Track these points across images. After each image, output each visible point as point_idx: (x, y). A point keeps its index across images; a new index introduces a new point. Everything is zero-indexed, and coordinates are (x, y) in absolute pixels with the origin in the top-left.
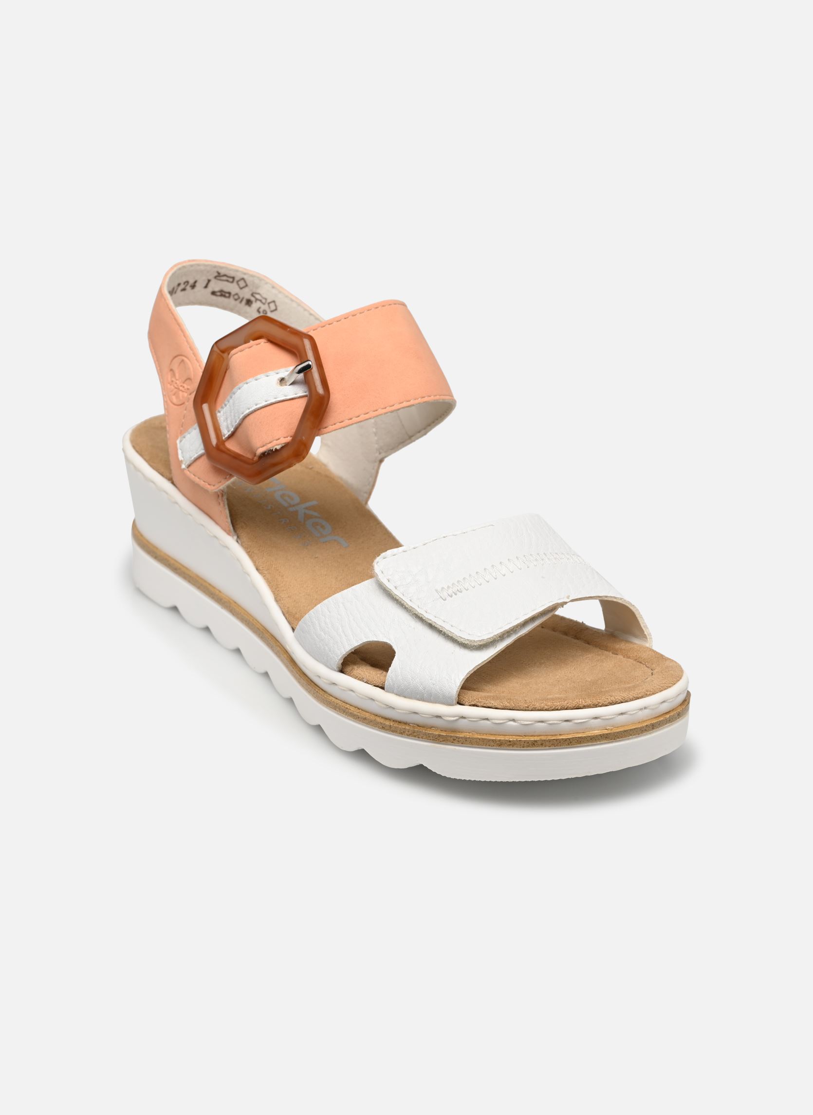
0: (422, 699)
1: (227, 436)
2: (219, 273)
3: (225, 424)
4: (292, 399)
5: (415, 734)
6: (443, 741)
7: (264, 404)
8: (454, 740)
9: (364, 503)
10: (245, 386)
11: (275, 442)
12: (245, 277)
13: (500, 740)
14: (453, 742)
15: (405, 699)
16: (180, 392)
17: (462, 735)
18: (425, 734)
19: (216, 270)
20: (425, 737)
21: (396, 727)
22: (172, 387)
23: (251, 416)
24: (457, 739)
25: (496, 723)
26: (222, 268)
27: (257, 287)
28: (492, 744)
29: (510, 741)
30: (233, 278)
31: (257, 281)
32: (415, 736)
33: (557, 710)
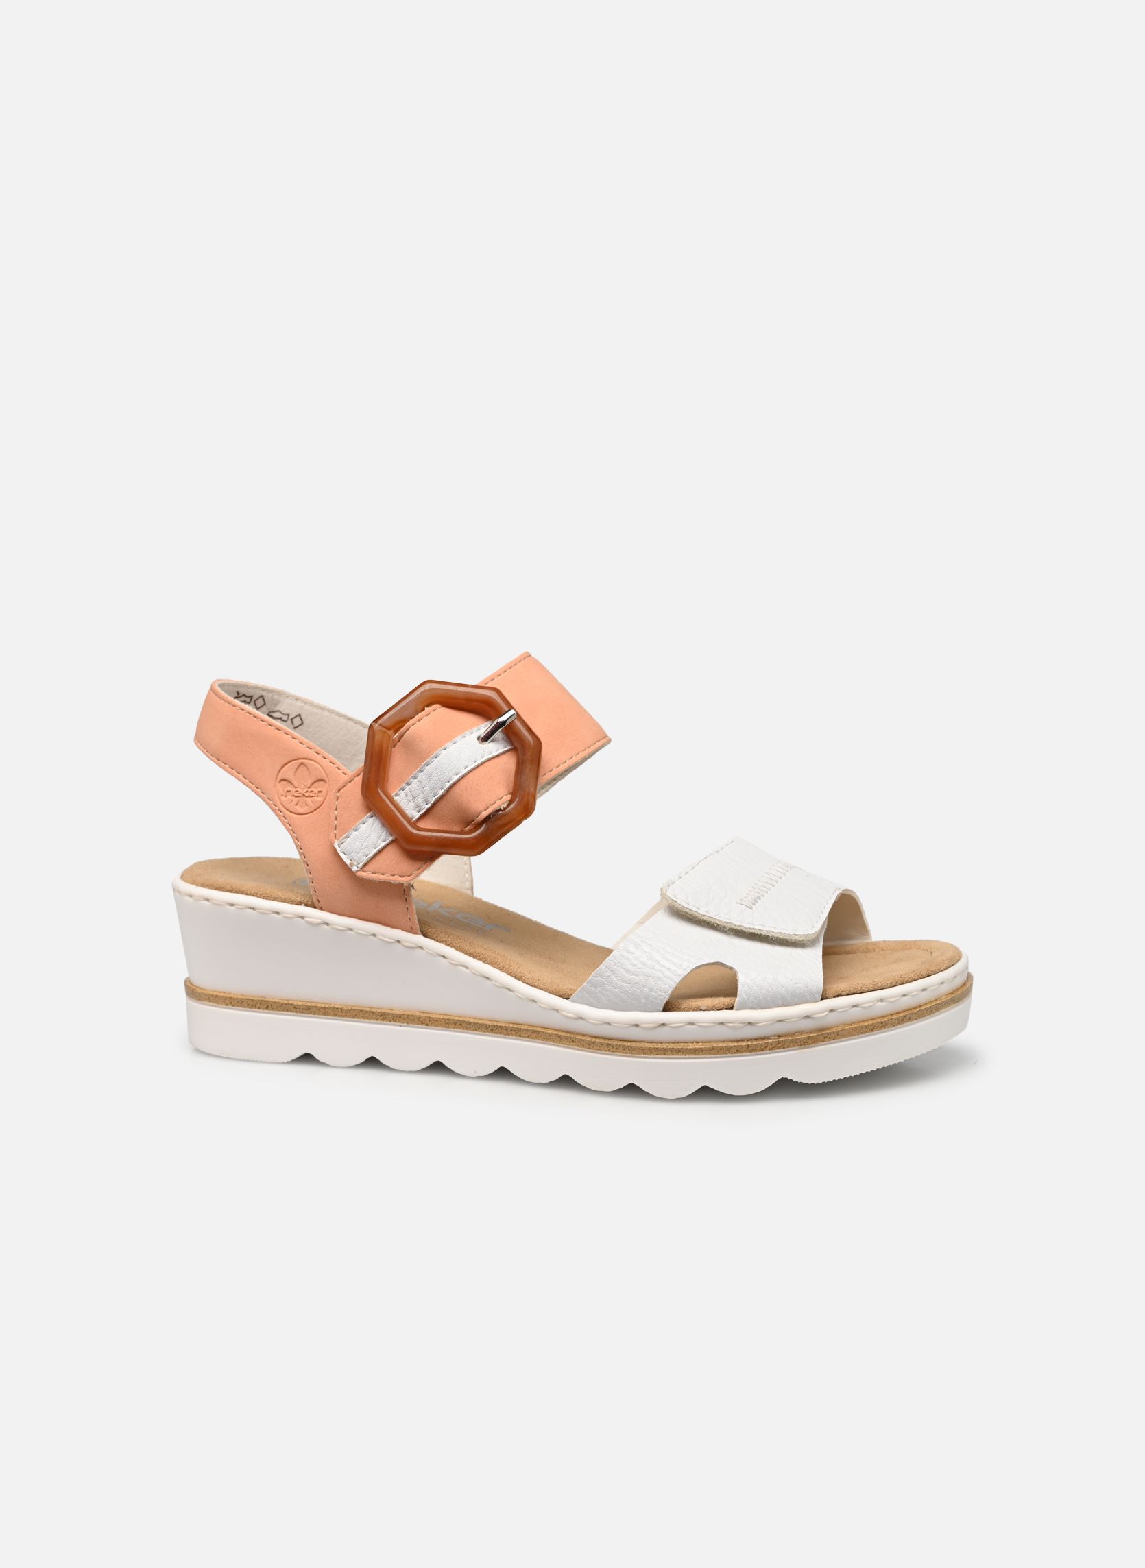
0: (786, 1004)
1: (416, 818)
2: (238, 693)
3: (412, 804)
4: (498, 756)
5: (780, 1045)
6: (812, 1043)
7: (474, 765)
8: (825, 1038)
9: (469, 892)
10: (444, 752)
11: (500, 802)
12: (264, 694)
13: (872, 1024)
14: (823, 1041)
15: (764, 1010)
16: (308, 799)
17: (834, 1030)
18: (792, 1041)
19: (236, 690)
20: (791, 1045)
21: (755, 1045)
22: (289, 797)
23: (462, 782)
24: (828, 1036)
25: (892, 1002)
26: (241, 686)
27: (277, 703)
28: (865, 1030)
29: (882, 1023)
30: (251, 697)
31: (276, 697)
32: (779, 1048)
33: (915, 980)
